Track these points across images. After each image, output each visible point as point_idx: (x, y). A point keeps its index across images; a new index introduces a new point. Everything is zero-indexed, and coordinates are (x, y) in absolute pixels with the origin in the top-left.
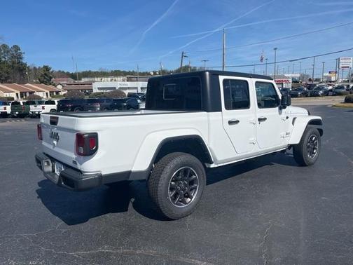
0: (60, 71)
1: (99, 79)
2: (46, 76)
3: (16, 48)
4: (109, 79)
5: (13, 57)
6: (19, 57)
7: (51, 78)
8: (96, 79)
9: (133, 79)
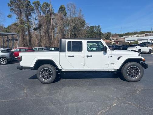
0: (115, 34)
1: (131, 36)
2: (108, 37)
3: (99, 26)
4: (136, 36)
5: (98, 30)
6: (100, 30)
7: (109, 37)
8: (129, 36)
9: (148, 35)
